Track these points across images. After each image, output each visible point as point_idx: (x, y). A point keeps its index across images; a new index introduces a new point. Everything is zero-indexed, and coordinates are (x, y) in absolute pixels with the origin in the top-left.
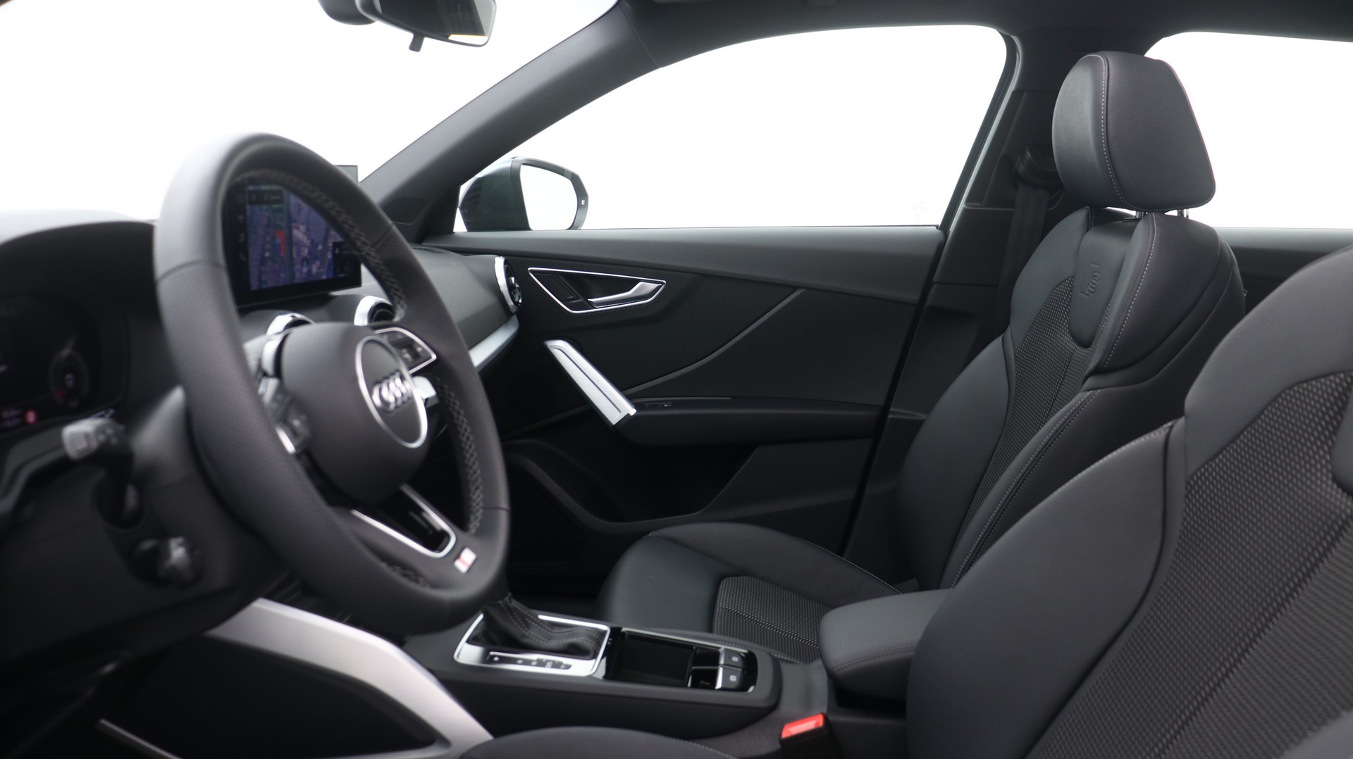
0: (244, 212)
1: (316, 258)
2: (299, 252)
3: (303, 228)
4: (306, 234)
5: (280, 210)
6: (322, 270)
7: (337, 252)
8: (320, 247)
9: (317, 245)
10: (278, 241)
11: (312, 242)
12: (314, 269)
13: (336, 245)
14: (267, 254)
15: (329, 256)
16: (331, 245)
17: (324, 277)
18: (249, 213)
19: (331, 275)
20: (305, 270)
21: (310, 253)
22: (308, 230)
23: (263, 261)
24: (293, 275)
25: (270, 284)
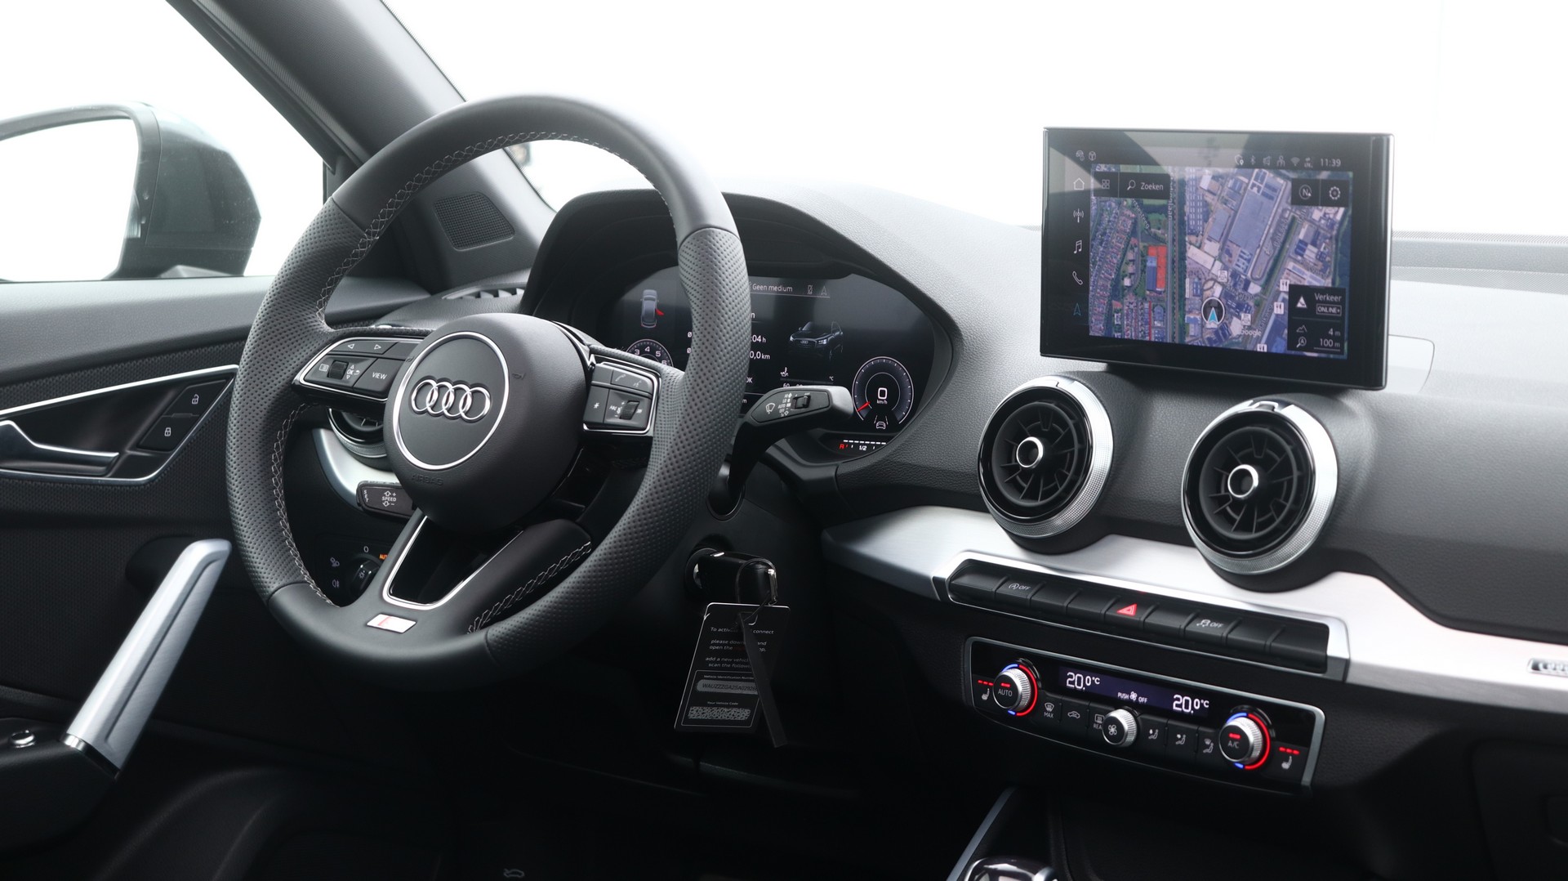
0: (1086, 209)
1: (1241, 307)
2: (1199, 292)
3: (1213, 247)
4: (1219, 258)
5: (1163, 210)
6: (1257, 333)
7: (1301, 303)
8: (1254, 289)
9: (1247, 284)
10: (1151, 263)
11: (1234, 275)
12: (1237, 327)
13: (1296, 291)
14: (1127, 282)
15: (1279, 309)
16: (1284, 288)
17: (1262, 347)
18: (1093, 208)
19: (1280, 347)
20: (1212, 324)
21: (1226, 295)
22: (1225, 251)
23: (1117, 291)
24: (1183, 329)
25: (1130, 334)
